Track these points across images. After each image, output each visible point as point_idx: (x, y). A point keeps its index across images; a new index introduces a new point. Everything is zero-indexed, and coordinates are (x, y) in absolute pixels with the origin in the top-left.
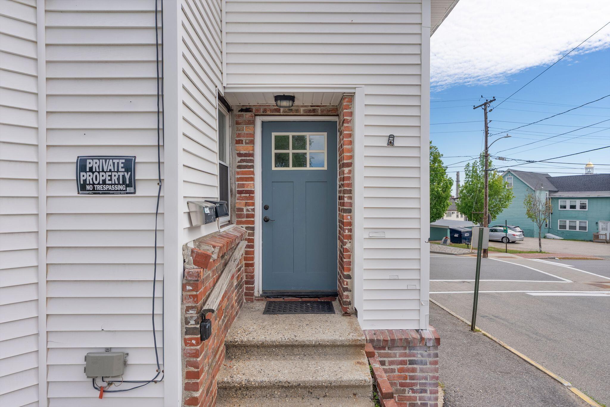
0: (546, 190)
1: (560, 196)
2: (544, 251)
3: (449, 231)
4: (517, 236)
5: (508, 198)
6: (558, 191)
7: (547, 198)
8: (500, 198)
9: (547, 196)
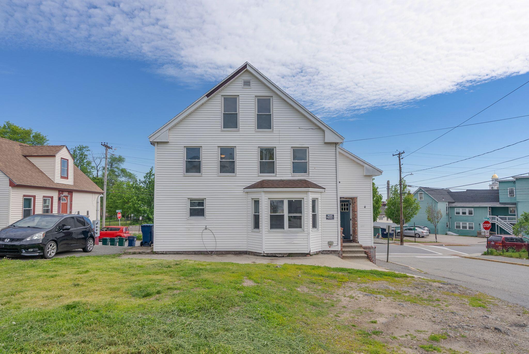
0: (446, 202)
1: (456, 206)
2: (438, 242)
3: (380, 230)
4: (424, 233)
5: (417, 208)
6: (455, 202)
7: (447, 207)
8: (412, 208)
9: (447, 205)
